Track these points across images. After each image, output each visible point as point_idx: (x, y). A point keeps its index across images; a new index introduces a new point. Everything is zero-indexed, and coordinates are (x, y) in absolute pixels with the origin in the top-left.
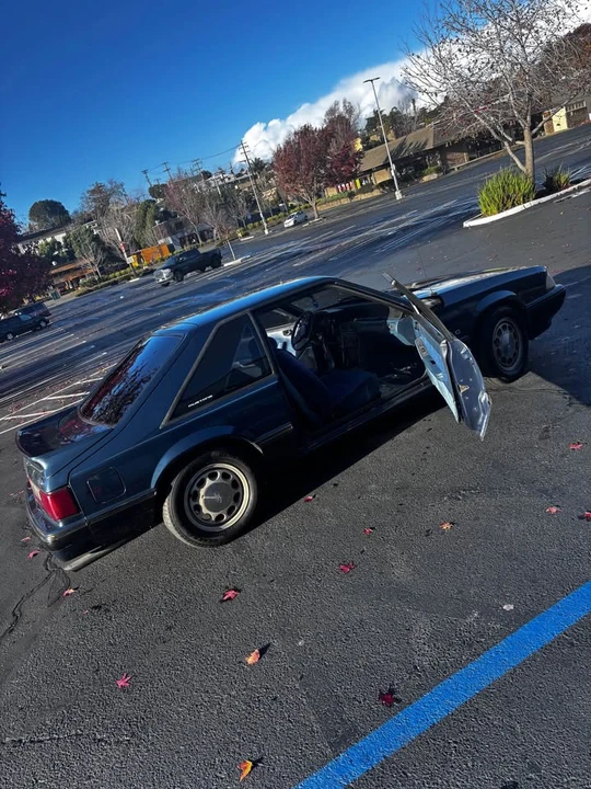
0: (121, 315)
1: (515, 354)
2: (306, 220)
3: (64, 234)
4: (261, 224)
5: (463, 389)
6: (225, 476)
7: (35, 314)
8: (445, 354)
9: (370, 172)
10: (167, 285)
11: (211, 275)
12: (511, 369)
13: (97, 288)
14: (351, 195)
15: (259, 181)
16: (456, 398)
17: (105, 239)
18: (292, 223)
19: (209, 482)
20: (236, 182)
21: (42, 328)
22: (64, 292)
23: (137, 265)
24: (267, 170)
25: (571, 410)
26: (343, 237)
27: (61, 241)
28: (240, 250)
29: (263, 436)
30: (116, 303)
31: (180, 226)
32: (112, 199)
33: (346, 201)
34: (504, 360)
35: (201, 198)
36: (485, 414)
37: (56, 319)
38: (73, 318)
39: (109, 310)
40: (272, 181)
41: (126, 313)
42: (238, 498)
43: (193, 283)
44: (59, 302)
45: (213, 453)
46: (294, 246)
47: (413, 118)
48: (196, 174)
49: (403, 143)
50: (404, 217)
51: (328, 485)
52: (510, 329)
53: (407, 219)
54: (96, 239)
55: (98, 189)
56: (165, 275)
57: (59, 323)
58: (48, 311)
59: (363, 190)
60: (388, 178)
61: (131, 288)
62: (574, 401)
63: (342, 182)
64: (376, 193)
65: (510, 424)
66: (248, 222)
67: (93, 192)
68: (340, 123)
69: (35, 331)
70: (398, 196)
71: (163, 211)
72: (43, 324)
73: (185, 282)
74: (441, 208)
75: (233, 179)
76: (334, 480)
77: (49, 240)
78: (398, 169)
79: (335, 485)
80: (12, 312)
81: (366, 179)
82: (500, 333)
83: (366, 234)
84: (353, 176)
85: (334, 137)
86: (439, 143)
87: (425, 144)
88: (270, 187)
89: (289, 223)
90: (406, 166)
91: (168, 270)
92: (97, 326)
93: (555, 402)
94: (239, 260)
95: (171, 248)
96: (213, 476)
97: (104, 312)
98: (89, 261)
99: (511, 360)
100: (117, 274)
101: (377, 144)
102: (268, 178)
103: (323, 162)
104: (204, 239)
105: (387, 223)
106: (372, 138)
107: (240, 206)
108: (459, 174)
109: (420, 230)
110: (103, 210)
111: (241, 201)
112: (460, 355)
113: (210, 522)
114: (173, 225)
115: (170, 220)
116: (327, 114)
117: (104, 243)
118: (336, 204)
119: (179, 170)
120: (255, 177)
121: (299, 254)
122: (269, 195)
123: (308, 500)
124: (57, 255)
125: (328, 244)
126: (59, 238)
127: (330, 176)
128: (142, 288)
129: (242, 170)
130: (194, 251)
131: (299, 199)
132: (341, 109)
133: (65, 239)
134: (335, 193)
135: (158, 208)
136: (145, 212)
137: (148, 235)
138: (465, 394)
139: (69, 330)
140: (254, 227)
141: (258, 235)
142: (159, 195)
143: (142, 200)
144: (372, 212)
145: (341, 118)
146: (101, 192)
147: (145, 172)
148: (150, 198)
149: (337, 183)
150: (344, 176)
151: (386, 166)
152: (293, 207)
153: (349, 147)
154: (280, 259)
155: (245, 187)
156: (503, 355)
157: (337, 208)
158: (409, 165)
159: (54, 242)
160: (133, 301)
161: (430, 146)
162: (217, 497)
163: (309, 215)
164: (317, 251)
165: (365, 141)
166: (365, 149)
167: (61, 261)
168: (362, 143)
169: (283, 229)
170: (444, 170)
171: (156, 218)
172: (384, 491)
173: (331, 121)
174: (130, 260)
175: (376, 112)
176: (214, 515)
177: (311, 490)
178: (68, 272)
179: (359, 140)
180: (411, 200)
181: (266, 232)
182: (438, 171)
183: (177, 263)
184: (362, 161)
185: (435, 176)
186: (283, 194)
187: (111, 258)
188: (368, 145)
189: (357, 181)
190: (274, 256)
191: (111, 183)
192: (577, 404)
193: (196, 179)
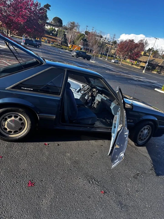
0: (56, 56)
1: (145, 138)
2: (117, 63)
3: (58, 29)
4: (106, 57)
5: (117, 146)
6: (21, 119)
7: (38, 43)
8: (119, 129)
9: (141, 61)
10: (73, 57)
11: (85, 61)
12: (140, 142)
13: (57, 47)
14: (132, 64)
15: (113, 46)
16: (113, 147)
17: (67, 36)
18: (114, 62)
19: (13, 118)
20: (107, 43)
21: (37, 47)
22: (49, 43)
23: (71, 48)
24: (117, 45)
25: (150, 172)
26: (123, 72)
27: (56, 30)
28: (96, 60)
29: (42, 115)
30: (58, 53)
31: (87, 45)
32: (75, 28)
33: (130, 65)
34: (140, 138)
35: (96, 41)
36: (119, 160)
37: (42, 48)
38: (45, 50)
39: (55, 54)
40: (116, 49)
41: (58, 57)
42: (21, 129)
43: (80, 60)
44: (46, 44)
45: (20, 109)
46: (110, 67)
47: (160, 55)
48: (99, 35)
49: (154, 60)
50: (141, 77)
51: (56, 143)
52: (149, 130)
53: (142, 79)
54: (65, 35)
55: (73, 23)
56: (74, 54)
57: (41, 49)
58: (41, 44)
59: (136, 65)
60: (144, 66)
61: (65, 52)
62: (153, 169)
63: (132, 60)
64: (139, 68)
65: (127, 162)
66: (103, 54)
67: (72, 23)
68: (141, 45)
69: (35, 47)
70: (144, 71)
71: (85, 39)
72: (38, 47)
73: (78, 59)
74: (152, 81)
75: (107, 42)
76: (59, 143)
77: (54, 28)
78: (148, 65)
79: (58, 145)
80: (33, 39)
81: (139, 63)
82: (145, 129)
83: (129, 75)
84: (136, 60)
85: (138, 47)
86: (162, 65)
87: (159, 64)
88: (115, 50)
89: (113, 61)
90: (150, 66)
91: (76, 53)
92: (49, 55)
93: (147, 165)
94: (94, 62)
95: (81, 49)
96: (16, 117)
97: (54, 53)
98: (60, 39)
99: (142, 139)
100: (64, 47)
101: (147, 56)
102: (115, 47)
103: (131, 52)
104: (90, 52)
105: (136, 76)
106: (147, 54)
107: (104, 49)
108: (162, 76)
109: (143, 83)
110: (71, 29)
111: (105, 49)
112: (124, 135)
113: (6, 131)
114: (85, 44)
115: (85, 42)
116: (140, 41)
117: (66, 37)
118: (127, 64)
119: (95, 31)
120: (113, 45)
121: (109, 70)
122: (113, 51)
123: (45, 144)
124: (53, 33)
125: (118, 72)
126: (56, 29)
127: (130, 56)
128: (67, 54)
129: (111, 41)
130: (85, 53)
131: (119, 57)
132: (144, 41)
133: (57, 30)
134: (129, 61)
135: (84, 37)
136: (81, 36)
137: (78, 42)
138: (117, 149)
139: (42, 52)
140: (104, 57)
141: (104, 59)
142: (87, 34)
143: (82, 33)
144: (134, 71)
145: (143, 43)
146: (73, 24)
147: (87, 26)
148: (84, 34)
149: (131, 59)
150: (134, 58)
151: (146, 62)
152: (117, 58)
153: (139, 52)
154: (104, 68)
155: (108, 46)
156: (141, 137)
157: (127, 65)
158: (151, 66)
159: (55, 29)
160: (62, 55)
161: (160, 65)
162: (13, 125)
163: (119, 62)
164: (114, 72)
165: (145, 53)
166: (144, 55)
167: (53, 35)
168: (144, 53)
169: (111, 62)
170: (159, 73)
171: (82, 39)
172: (70, 159)
173: (140, 43)
174: (69, 45)
175: (152, 48)
176: (8, 130)
177: (49, 141)
178: (53, 38)
179: (143, 52)
180: (146, 75)
181: (106, 60)
182: (158, 72)
183: (79, 53)
184: (141, 57)
185: (156, 73)
186: (116, 53)
187: (65, 42)
188: (145, 55)
189: (136, 62)
190: (103, 66)
191: (77, 23)
192: (153, 171)
193: (98, 36)
